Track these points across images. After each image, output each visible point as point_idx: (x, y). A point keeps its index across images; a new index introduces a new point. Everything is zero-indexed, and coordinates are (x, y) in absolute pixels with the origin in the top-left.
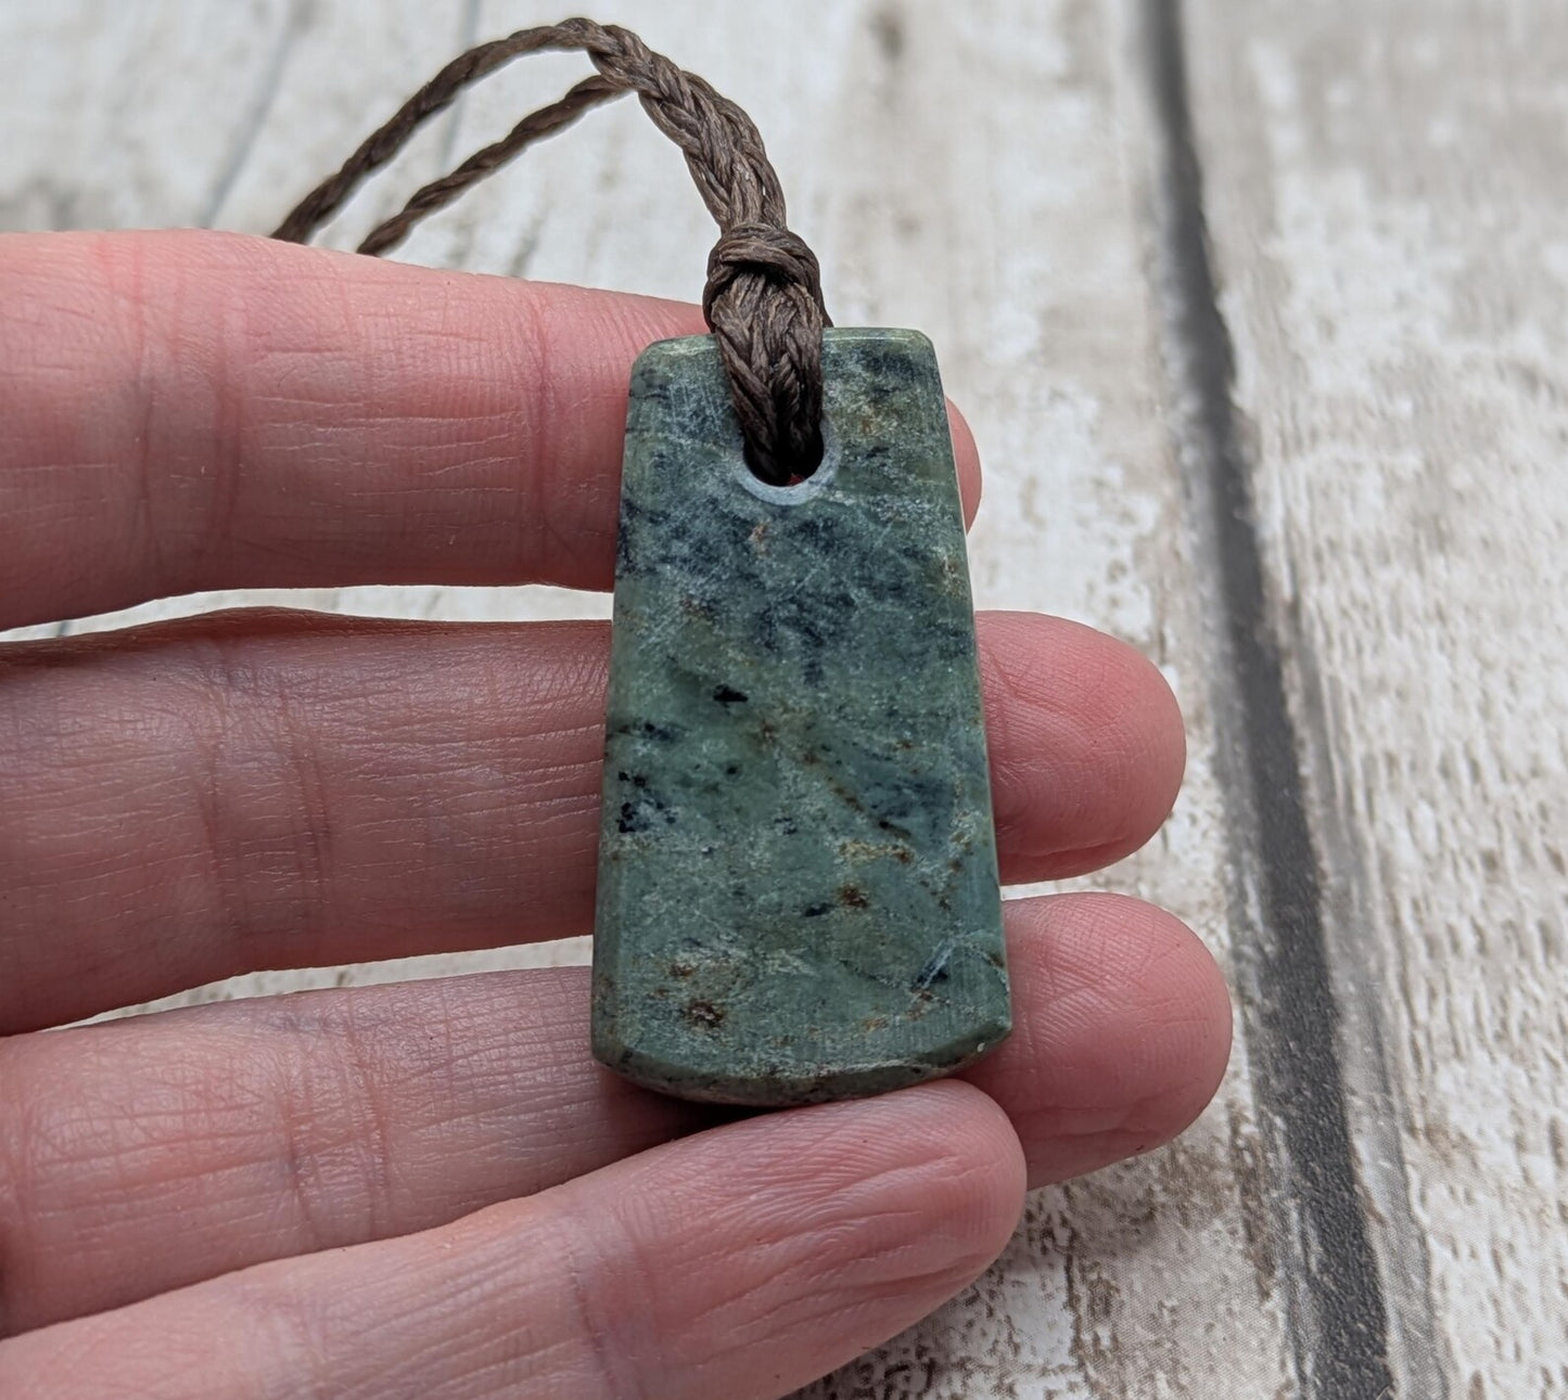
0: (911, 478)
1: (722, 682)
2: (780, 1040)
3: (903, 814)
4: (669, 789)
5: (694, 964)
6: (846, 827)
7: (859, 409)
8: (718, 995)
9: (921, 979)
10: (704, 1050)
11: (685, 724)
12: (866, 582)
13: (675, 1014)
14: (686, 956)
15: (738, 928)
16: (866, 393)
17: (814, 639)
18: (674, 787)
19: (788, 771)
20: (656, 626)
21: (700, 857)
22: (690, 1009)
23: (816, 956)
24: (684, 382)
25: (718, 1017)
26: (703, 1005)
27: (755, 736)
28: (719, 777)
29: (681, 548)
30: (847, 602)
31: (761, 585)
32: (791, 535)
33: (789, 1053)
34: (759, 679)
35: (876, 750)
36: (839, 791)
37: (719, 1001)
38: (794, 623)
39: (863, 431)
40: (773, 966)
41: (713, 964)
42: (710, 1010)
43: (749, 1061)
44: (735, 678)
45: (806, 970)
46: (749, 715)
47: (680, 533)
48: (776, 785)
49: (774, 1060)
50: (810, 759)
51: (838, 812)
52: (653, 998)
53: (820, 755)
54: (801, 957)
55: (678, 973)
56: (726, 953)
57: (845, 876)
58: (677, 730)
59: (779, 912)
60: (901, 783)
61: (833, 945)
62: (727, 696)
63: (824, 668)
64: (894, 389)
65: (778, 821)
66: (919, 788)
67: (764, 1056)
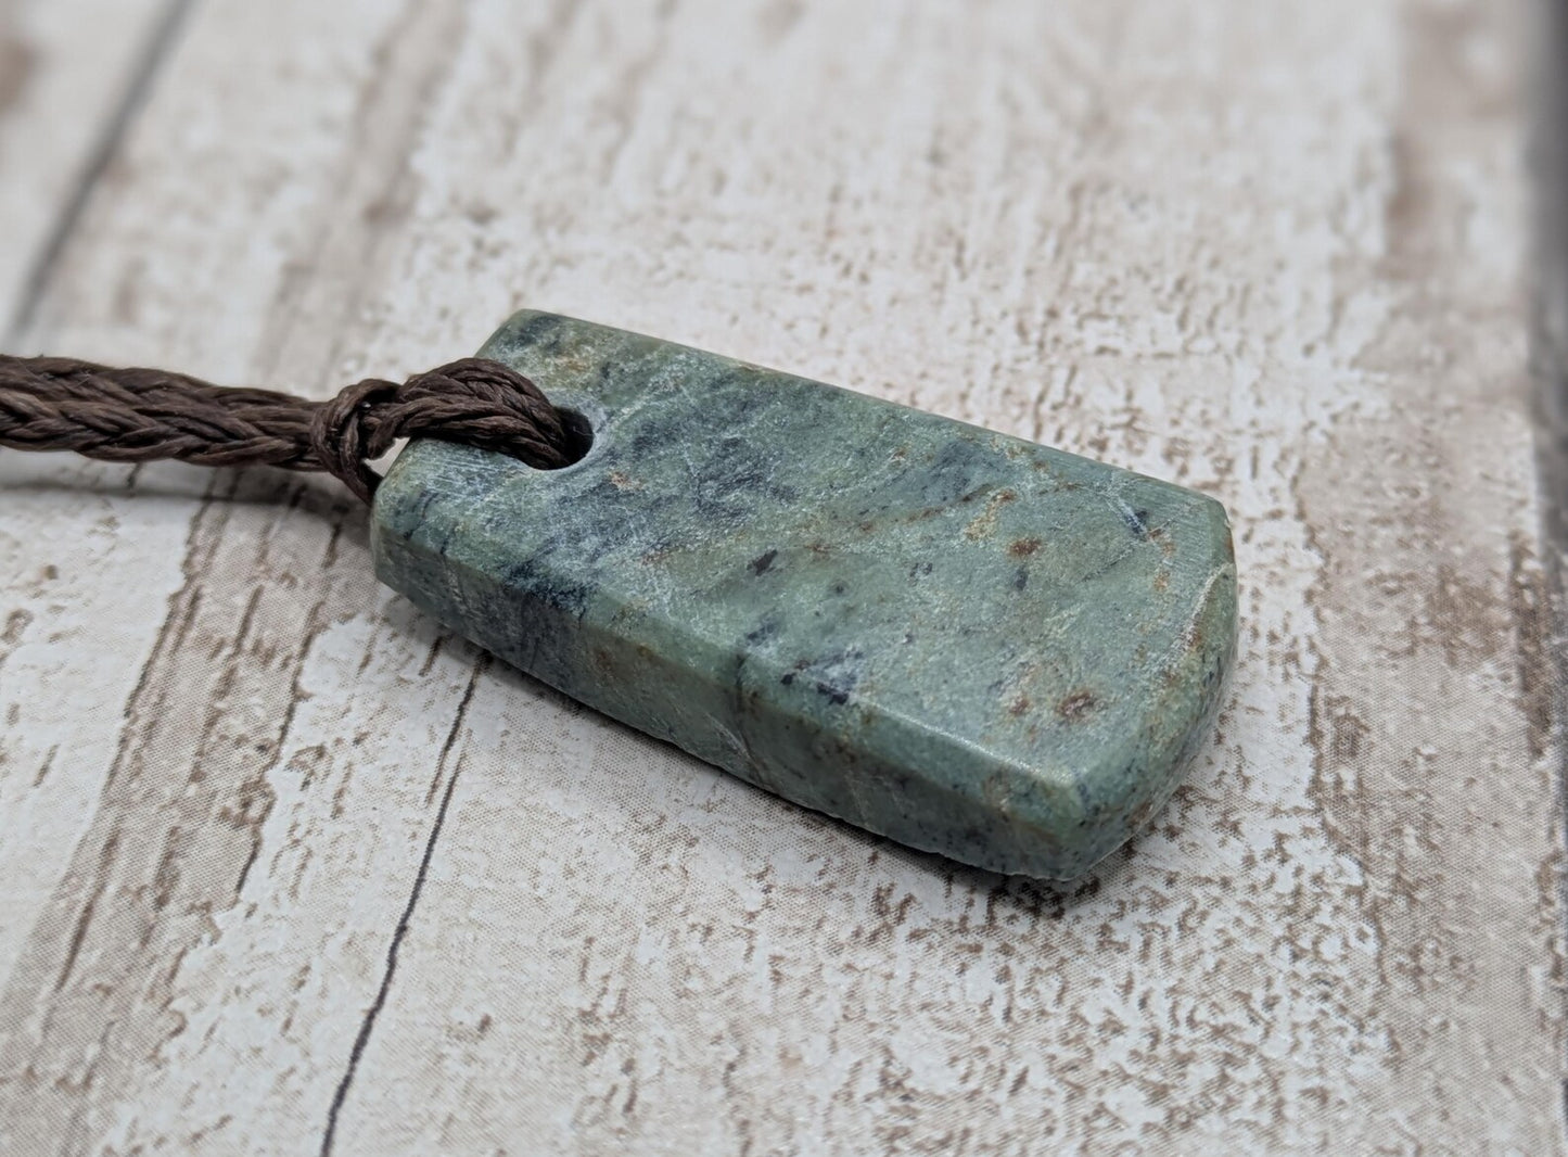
0: (649, 357)
1: (746, 563)
2: (1136, 657)
3: (966, 482)
4: (826, 646)
5: (1019, 693)
6: (951, 530)
7: (556, 365)
8: (1064, 687)
9: (1136, 530)
10: (1113, 719)
11: (770, 607)
12: (723, 423)
13: (1062, 729)
14: (1006, 696)
15: (1003, 644)
16: (545, 356)
17: (753, 481)
18: (826, 640)
19: (869, 547)
20: (654, 590)
21: (911, 647)
22: (1064, 714)
23: (1067, 596)
25: (1085, 696)
26: (1065, 703)
27: (816, 560)
28: (841, 601)
29: (590, 543)
30: (735, 443)
31: (670, 499)
32: (638, 458)
33: (1154, 655)
34: (762, 535)
35: (890, 477)
36: (912, 519)
37: (1069, 689)
38: (728, 487)
39: (579, 371)
40: (1059, 633)
41: (1027, 679)
42: (1074, 700)
43: (1146, 689)
44: (750, 550)
45: (1076, 610)
46: (792, 557)
47: (575, 537)
48: (874, 562)
49: (1155, 669)
50: (868, 528)
51: (934, 527)
52: (1033, 741)
53: (868, 519)
54: (1061, 608)
55: (1020, 710)
56: (1022, 664)
57: (1000, 547)
58: (770, 615)
59: (1005, 608)
60: (934, 472)
61: (1064, 579)
62: (762, 565)
63: (784, 483)
64: (558, 336)
65: (912, 575)
66: (947, 461)
67: (1147, 676)
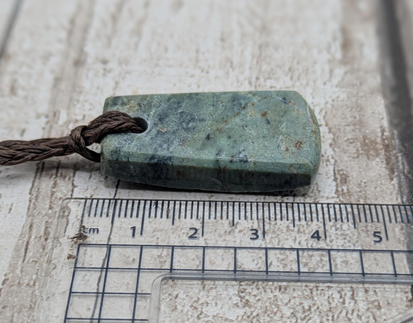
0: (148, 99)
1: (204, 139)
2: (304, 130)
3: (241, 104)
4: (235, 151)
5: (284, 146)
6: (245, 115)
7: (127, 108)
8: (293, 142)
9: (285, 103)
10: (308, 145)
11: (216, 147)
12: (176, 109)
13: (299, 151)
14: (282, 148)
15: (274, 137)
16: (123, 107)
17: (193, 119)
18: (234, 149)
19: (230, 126)
20: (187, 152)
21: (254, 144)
22: (297, 147)
23: (280, 122)
24: (116, 143)
25: (299, 142)
26: (296, 145)
27: (220, 133)
28: (232, 140)
29: (165, 146)
30: (182, 112)
31: (176, 130)
32: (162, 123)
33: (307, 128)
34: (204, 131)
35: (223, 108)
36: (235, 116)
37: (294, 142)
38: (188, 123)
39: (134, 108)
40: (284, 130)
41: (284, 143)
42: (297, 144)
43: (310, 136)
44: (203, 135)
45: (284, 124)
46: (214, 134)
47: (161, 146)
48: (233, 129)
49: (310, 131)
50: (226, 121)
51: (241, 117)
52: (295, 155)
53: (225, 120)
54: (281, 125)
55: (287, 150)
56: (281, 140)
57: (259, 116)
58: (218, 148)
59: (269, 129)
60: (232, 104)
61: (277, 119)
62: (208, 137)
63: (201, 118)
64: (122, 101)
65: (243, 129)
66: (234, 101)
67: (309, 133)
